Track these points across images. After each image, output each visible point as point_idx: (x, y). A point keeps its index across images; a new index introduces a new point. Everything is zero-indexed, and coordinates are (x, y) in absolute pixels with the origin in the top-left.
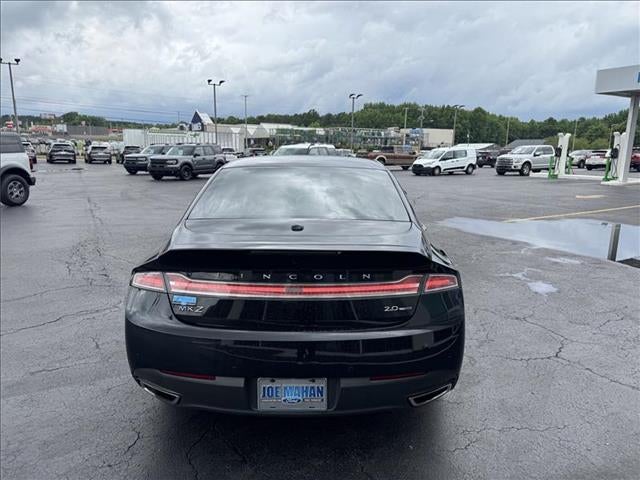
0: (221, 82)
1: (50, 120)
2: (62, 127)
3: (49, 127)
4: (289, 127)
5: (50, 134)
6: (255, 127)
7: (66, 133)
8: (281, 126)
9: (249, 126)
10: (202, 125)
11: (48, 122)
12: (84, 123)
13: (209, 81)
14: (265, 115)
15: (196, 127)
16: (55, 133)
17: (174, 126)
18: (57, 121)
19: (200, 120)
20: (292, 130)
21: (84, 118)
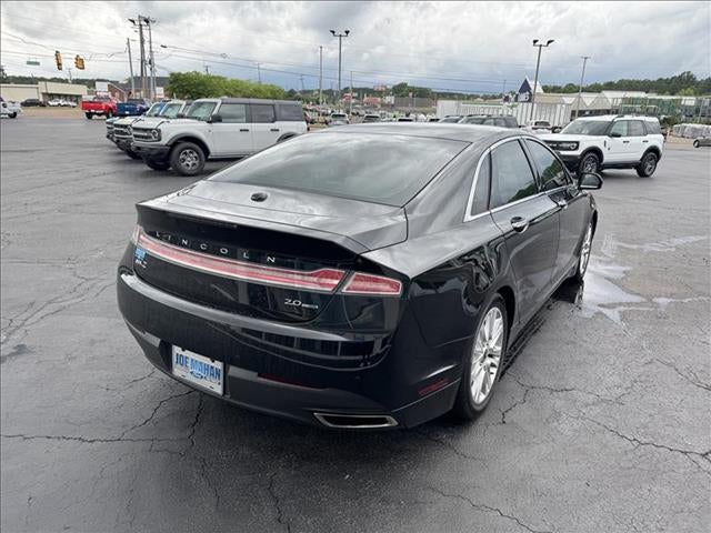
0: (549, 42)
1: (381, 92)
2: (390, 99)
3: (379, 99)
4: (642, 95)
5: (379, 106)
6: (595, 95)
7: (393, 106)
8: (630, 94)
9: (584, 95)
10: (531, 95)
11: (380, 93)
12: (411, 94)
13: (535, 42)
14: (616, 81)
15: (523, 97)
16: (383, 105)
17: (500, 97)
18: (387, 92)
19: (529, 89)
20: (646, 99)
21: (412, 90)
